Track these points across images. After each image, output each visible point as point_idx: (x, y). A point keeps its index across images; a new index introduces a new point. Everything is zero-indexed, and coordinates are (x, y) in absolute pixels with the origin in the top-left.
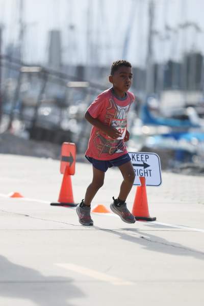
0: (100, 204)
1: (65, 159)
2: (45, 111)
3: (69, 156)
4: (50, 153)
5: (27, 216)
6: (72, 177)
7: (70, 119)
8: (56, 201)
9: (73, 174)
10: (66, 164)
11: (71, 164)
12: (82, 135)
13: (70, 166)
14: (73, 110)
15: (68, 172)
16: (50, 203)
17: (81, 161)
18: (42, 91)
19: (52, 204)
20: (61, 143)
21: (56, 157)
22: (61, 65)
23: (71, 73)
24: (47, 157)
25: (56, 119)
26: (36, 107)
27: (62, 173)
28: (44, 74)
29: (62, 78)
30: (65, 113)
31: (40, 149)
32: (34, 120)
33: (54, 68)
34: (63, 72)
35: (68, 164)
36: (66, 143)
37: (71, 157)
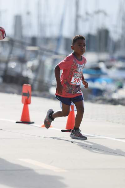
1: (24, 95)
2: (13, 65)
3: (27, 92)
4: (16, 91)
5: (1, 130)
6: (29, 106)
7: (27, 70)
9: (30, 104)
10: (25, 97)
11: (28, 97)
12: (35, 80)
13: (28, 99)
14: (30, 64)
15: (27, 102)
16: (16, 121)
17: (35, 95)
18: (11, 53)
19: (17, 122)
20: (22, 84)
21: (19, 93)
22: (22, 37)
23: (28, 41)
24: (13, 93)
25: (19, 70)
26: (7, 63)
27: (23, 103)
28: (11, 42)
29: (22, 45)
30: (24, 66)
31: (9, 89)
32: (6, 70)
33: (17, 38)
34: (24, 40)
35: (27, 97)
36: (25, 85)
37: (28, 93)
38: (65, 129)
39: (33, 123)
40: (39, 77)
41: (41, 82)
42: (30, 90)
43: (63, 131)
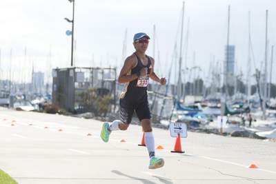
8: (140, 144)
38: (173, 150)
43: (172, 152)
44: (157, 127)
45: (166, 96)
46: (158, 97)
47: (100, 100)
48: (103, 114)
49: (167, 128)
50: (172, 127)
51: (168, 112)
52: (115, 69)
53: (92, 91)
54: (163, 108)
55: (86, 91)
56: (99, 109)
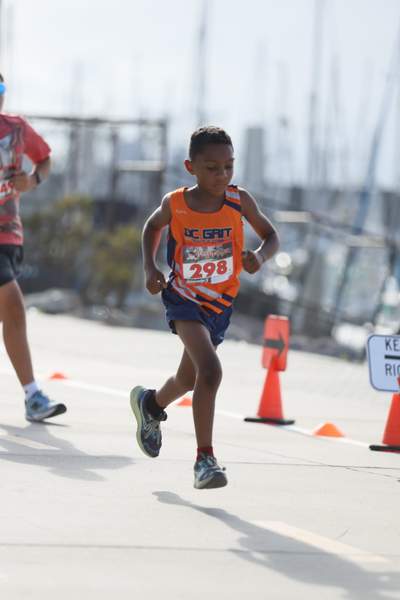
0: (330, 422)
1: (269, 344)
3: (276, 337)
6: (282, 376)
7: (277, 273)
8: (254, 414)
9: (283, 370)
10: (272, 352)
11: (281, 351)
12: (297, 303)
13: (279, 356)
14: (283, 260)
15: (276, 366)
16: (244, 417)
17: (297, 348)
19: (247, 420)
20: (264, 316)
21: (254, 339)
23: (282, 198)
24: (238, 339)
27: (264, 367)
35: (276, 352)
36: (272, 316)
37: (281, 340)
38: (379, 443)
39: (291, 423)
40: (307, 296)
41: (313, 310)
42: (284, 332)
43: (374, 448)
44: (322, 350)
45: (358, 231)
46: (329, 236)
47: (103, 244)
48: (112, 299)
49: (356, 356)
50: (378, 351)
51: (364, 296)
52: (163, 125)
53: (70, 208)
54: (345, 280)
55: (46, 210)
56: (99, 277)
